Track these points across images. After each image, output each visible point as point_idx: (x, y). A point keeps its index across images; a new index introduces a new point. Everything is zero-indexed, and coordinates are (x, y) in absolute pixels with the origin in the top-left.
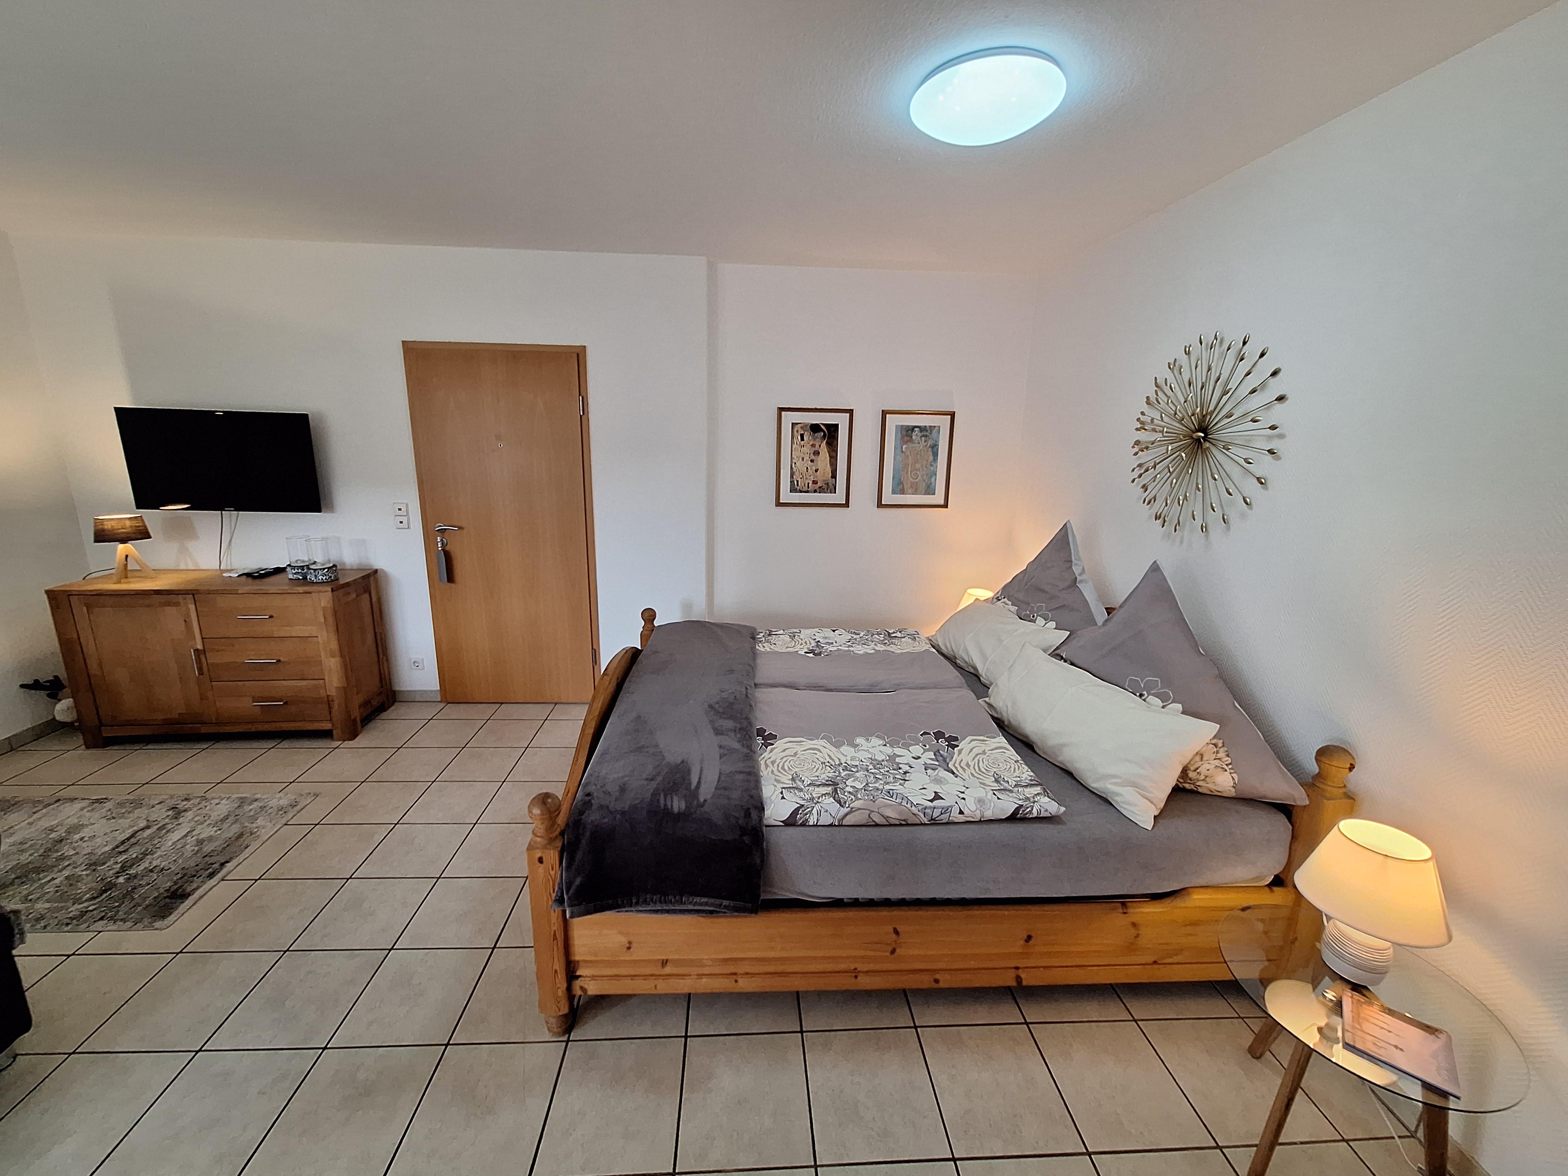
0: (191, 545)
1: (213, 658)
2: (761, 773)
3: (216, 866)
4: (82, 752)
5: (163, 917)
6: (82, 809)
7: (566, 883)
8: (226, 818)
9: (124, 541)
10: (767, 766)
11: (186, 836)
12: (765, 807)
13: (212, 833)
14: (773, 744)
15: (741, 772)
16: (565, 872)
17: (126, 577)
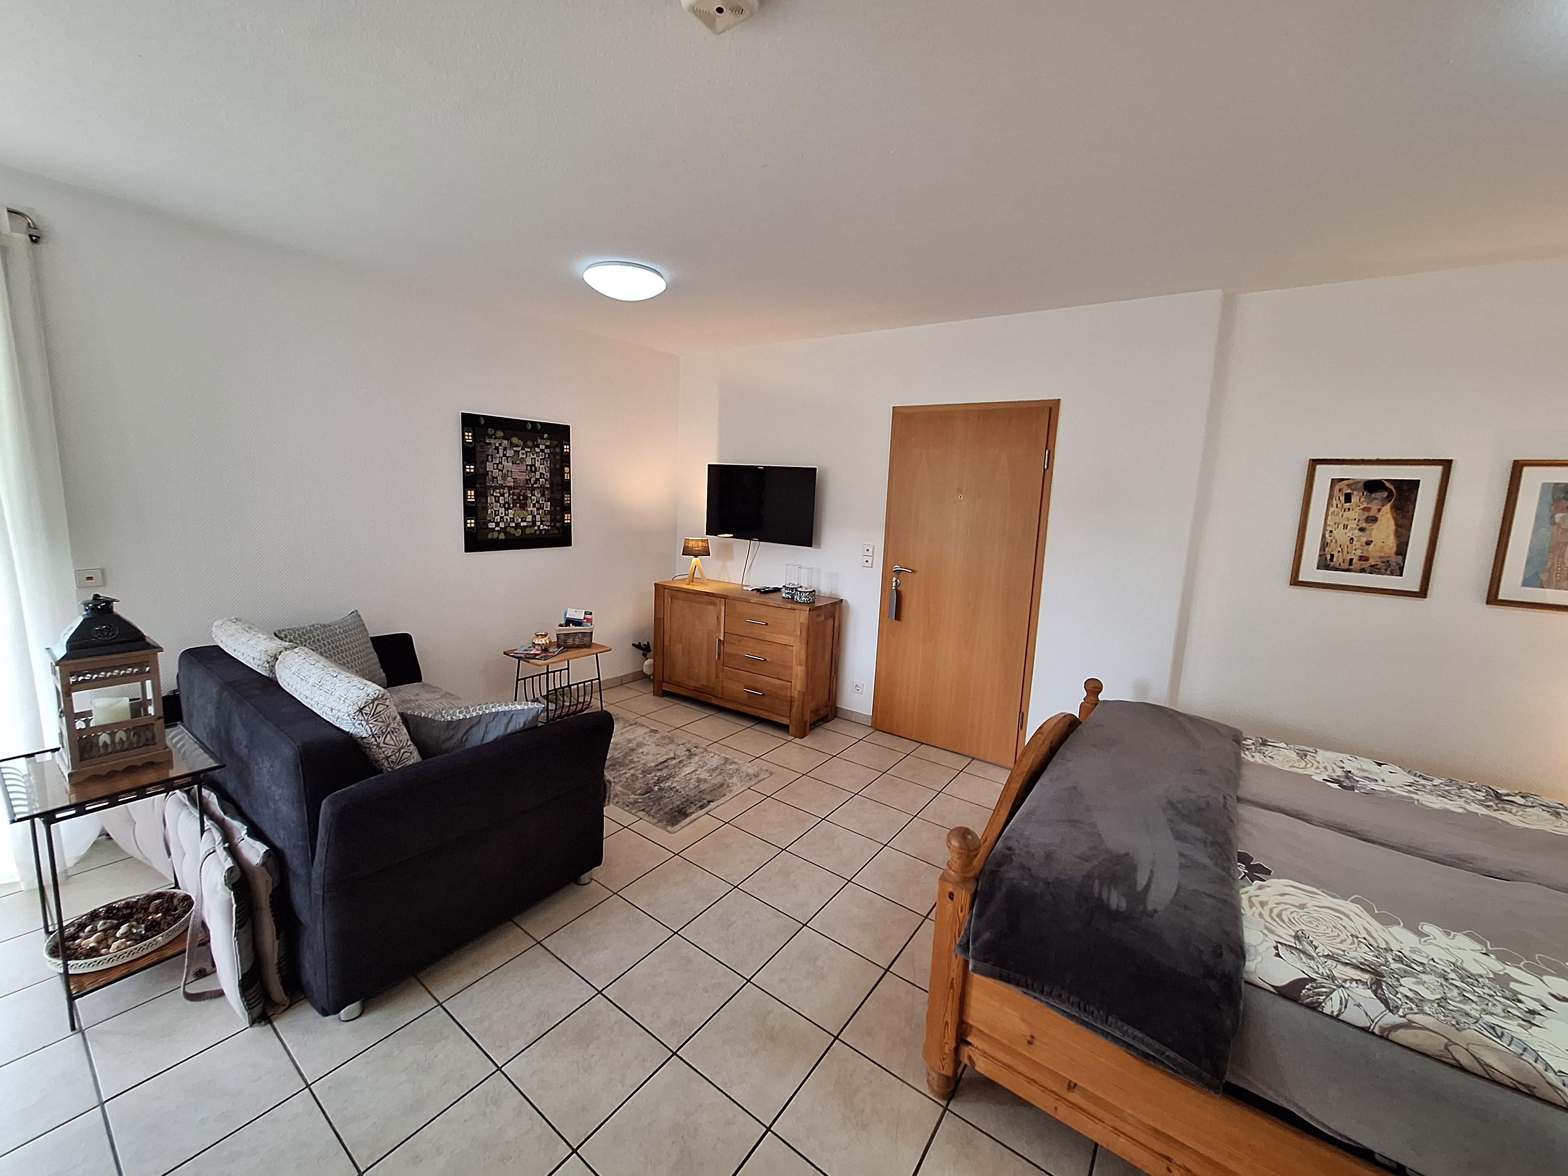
0: (729, 564)
1: (728, 648)
2: (1242, 910)
3: (705, 801)
4: (651, 696)
5: (673, 825)
6: (645, 734)
7: (974, 932)
8: (716, 769)
9: (696, 556)
10: (1252, 905)
11: (692, 772)
12: (1247, 955)
13: (707, 777)
14: (1265, 881)
15: (1210, 896)
16: (975, 919)
17: (693, 582)
